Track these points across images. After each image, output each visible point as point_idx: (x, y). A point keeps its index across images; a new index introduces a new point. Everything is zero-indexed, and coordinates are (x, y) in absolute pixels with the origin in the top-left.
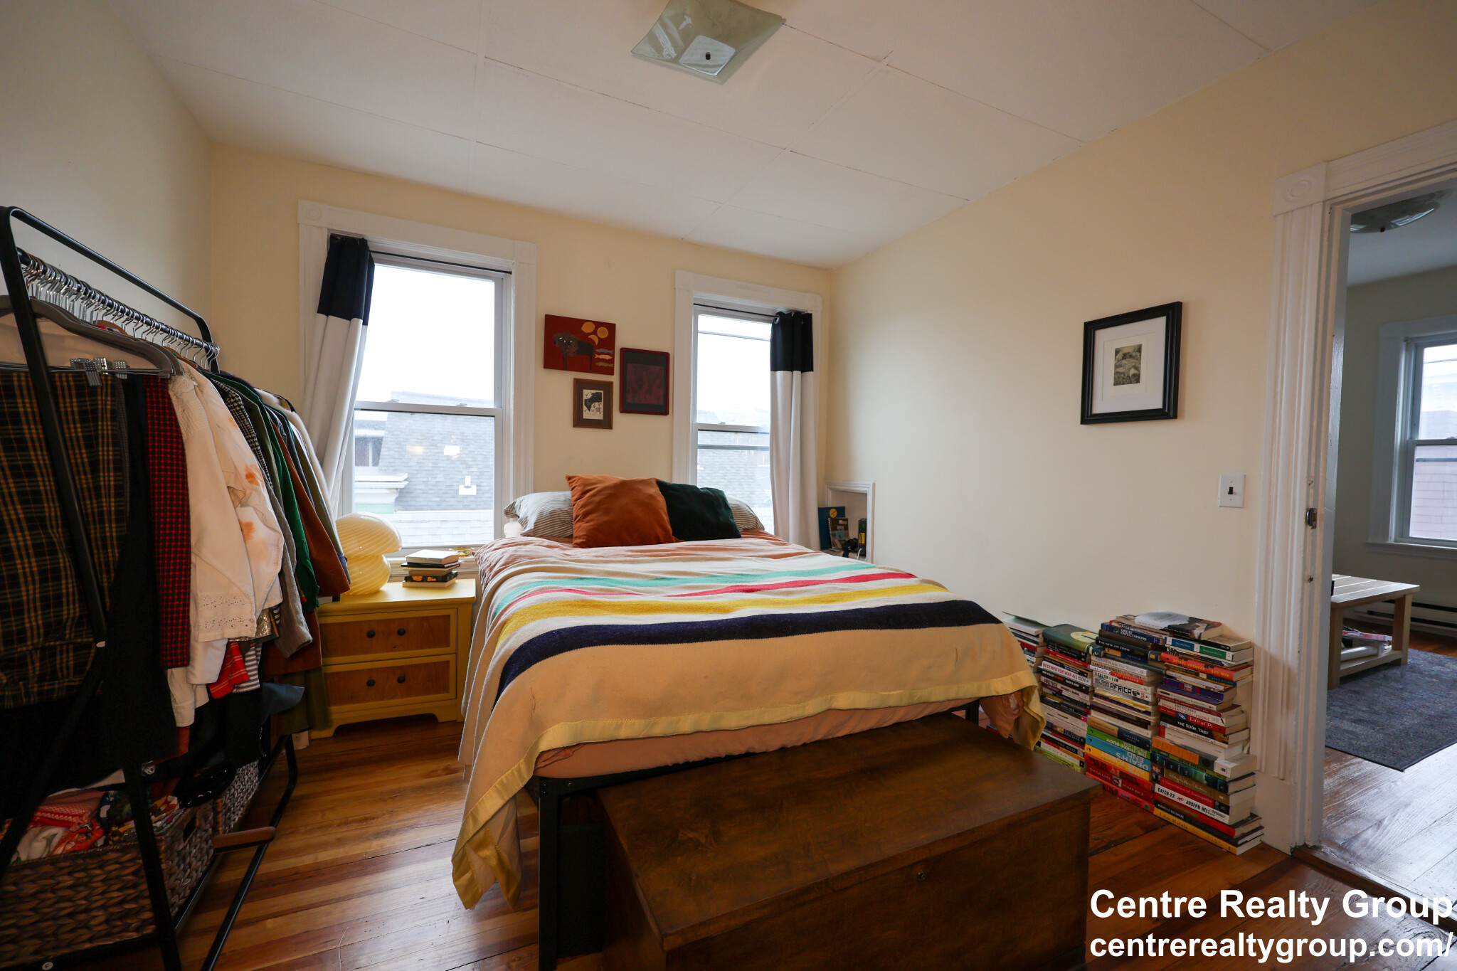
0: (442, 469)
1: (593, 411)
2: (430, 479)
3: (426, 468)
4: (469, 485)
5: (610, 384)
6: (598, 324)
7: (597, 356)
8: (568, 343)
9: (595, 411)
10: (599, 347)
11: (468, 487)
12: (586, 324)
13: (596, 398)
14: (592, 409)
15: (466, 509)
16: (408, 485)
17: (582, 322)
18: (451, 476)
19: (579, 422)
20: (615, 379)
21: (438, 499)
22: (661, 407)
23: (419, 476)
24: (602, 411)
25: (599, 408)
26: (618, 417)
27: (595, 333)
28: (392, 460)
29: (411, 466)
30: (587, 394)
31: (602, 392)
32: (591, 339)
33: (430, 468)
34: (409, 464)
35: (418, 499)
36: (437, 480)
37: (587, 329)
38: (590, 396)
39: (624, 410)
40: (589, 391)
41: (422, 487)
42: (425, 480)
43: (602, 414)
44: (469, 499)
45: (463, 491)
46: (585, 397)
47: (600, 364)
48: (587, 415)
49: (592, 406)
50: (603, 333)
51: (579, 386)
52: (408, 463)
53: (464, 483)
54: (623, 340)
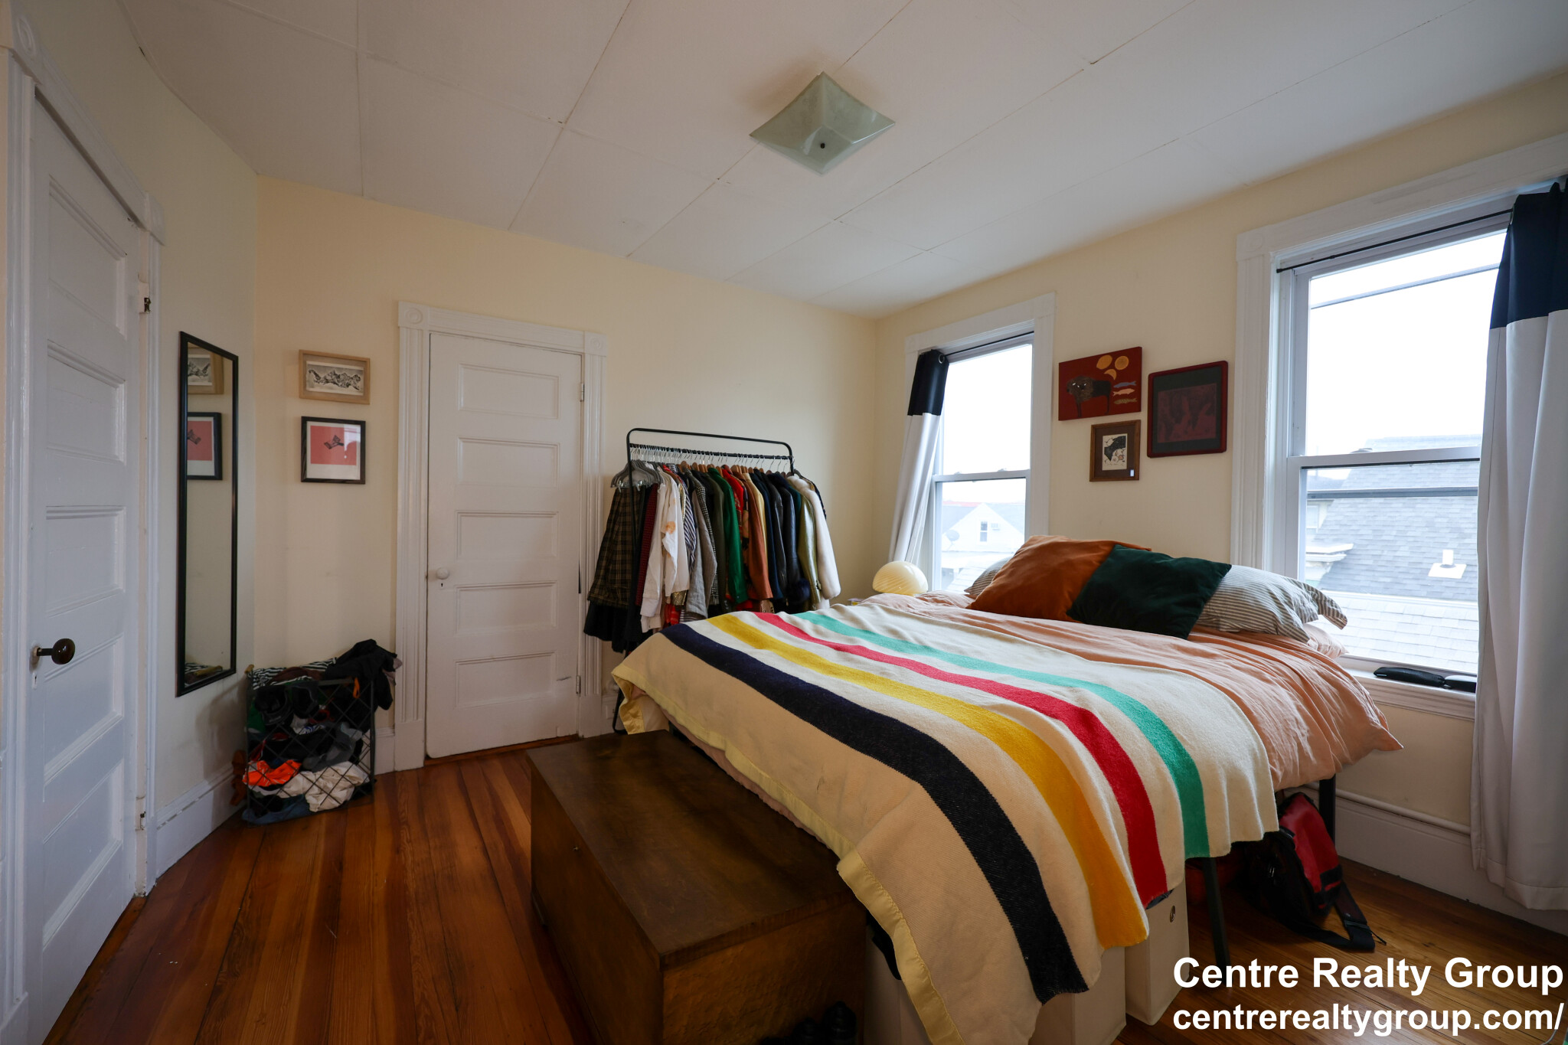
0: (1411, 539)
1: (1115, 460)
2: (1385, 553)
3: (1384, 538)
4: (1450, 563)
5: (1138, 422)
6: (1115, 355)
7: (1115, 393)
8: (1082, 387)
9: (1117, 459)
10: (1117, 382)
11: (1446, 566)
12: (1100, 360)
13: (1118, 444)
14: (1113, 457)
15: (1431, 598)
16: (1345, 558)
17: (1095, 359)
18: (1423, 550)
19: (1098, 474)
20: (1142, 416)
21: (1388, 580)
22: (1215, 442)
23: (1369, 547)
24: (1125, 459)
25: (1123, 456)
26: (1145, 462)
27: (1112, 366)
28: (1337, 527)
29: (1362, 535)
30: (1108, 440)
31: (1126, 435)
32: (1108, 375)
33: (1391, 538)
34: (1360, 533)
35: (1357, 578)
36: (1398, 554)
37: (1101, 365)
38: (1111, 442)
39: (1152, 454)
40: (1110, 437)
41: (1370, 562)
42: (1379, 553)
43: (1125, 463)
44: (1444, 584)
45: (1436, 571)
46: (1105, 445)
47: (1120, 402)
48: (1108, 465)
49: (1114, 454)
50: (1123, 363)
51: (1097, 433)
52: (1358, 530)
53: (1440, 561)
54: (1153, 364)
